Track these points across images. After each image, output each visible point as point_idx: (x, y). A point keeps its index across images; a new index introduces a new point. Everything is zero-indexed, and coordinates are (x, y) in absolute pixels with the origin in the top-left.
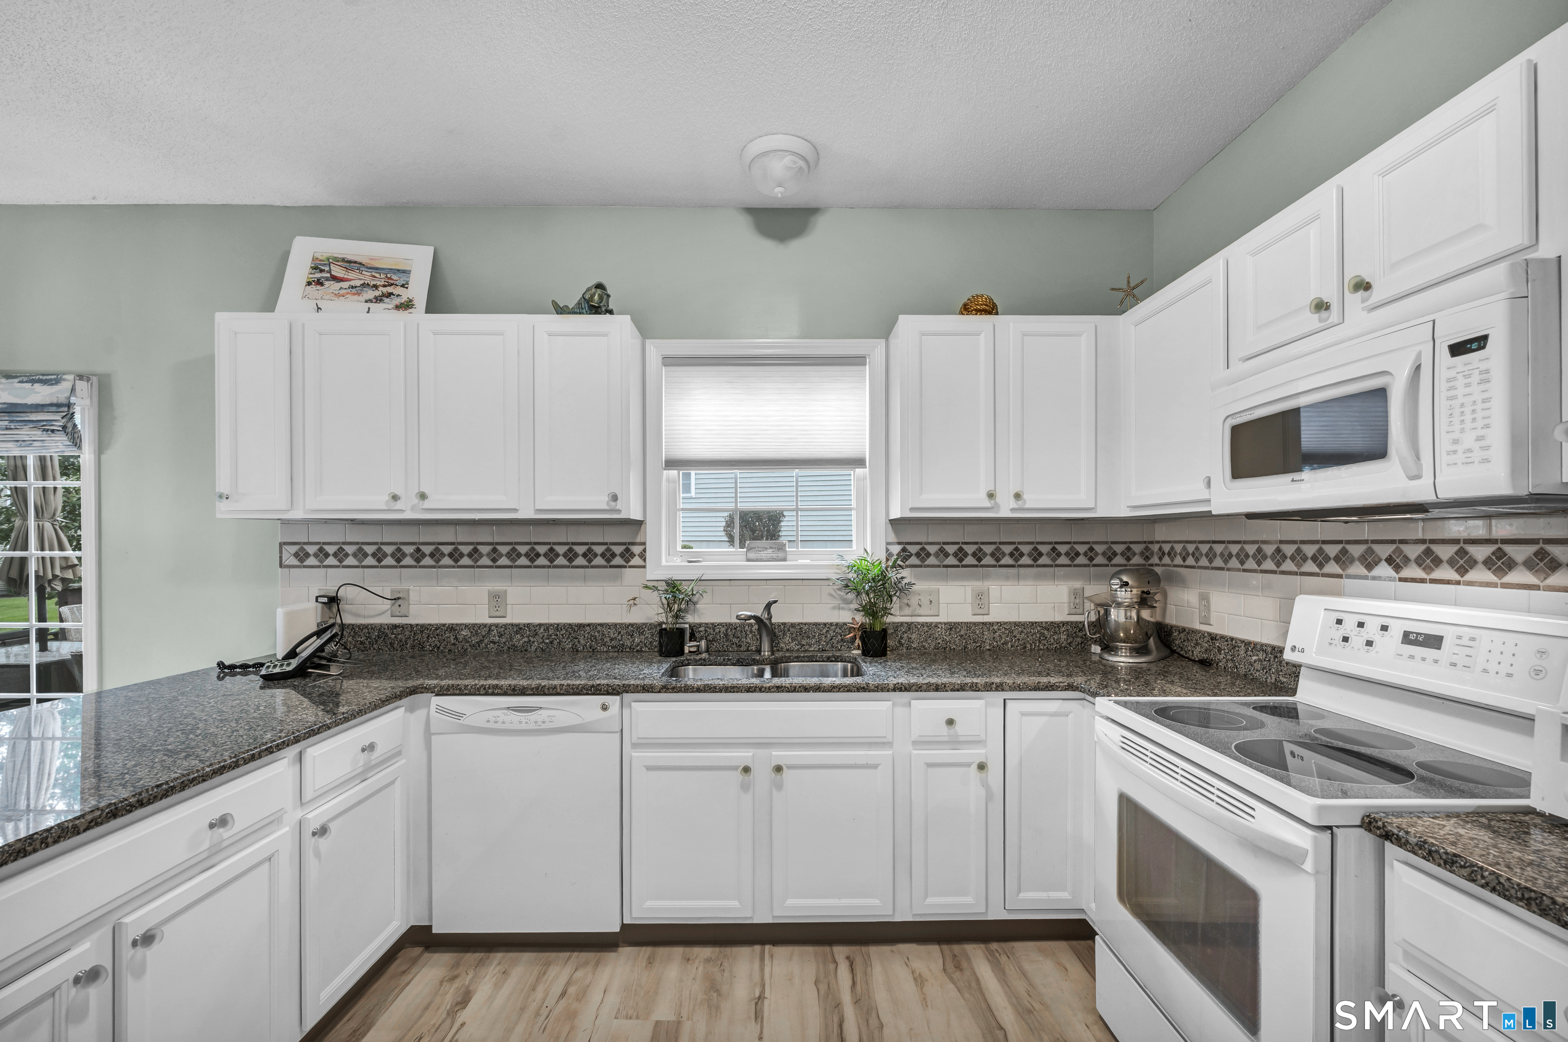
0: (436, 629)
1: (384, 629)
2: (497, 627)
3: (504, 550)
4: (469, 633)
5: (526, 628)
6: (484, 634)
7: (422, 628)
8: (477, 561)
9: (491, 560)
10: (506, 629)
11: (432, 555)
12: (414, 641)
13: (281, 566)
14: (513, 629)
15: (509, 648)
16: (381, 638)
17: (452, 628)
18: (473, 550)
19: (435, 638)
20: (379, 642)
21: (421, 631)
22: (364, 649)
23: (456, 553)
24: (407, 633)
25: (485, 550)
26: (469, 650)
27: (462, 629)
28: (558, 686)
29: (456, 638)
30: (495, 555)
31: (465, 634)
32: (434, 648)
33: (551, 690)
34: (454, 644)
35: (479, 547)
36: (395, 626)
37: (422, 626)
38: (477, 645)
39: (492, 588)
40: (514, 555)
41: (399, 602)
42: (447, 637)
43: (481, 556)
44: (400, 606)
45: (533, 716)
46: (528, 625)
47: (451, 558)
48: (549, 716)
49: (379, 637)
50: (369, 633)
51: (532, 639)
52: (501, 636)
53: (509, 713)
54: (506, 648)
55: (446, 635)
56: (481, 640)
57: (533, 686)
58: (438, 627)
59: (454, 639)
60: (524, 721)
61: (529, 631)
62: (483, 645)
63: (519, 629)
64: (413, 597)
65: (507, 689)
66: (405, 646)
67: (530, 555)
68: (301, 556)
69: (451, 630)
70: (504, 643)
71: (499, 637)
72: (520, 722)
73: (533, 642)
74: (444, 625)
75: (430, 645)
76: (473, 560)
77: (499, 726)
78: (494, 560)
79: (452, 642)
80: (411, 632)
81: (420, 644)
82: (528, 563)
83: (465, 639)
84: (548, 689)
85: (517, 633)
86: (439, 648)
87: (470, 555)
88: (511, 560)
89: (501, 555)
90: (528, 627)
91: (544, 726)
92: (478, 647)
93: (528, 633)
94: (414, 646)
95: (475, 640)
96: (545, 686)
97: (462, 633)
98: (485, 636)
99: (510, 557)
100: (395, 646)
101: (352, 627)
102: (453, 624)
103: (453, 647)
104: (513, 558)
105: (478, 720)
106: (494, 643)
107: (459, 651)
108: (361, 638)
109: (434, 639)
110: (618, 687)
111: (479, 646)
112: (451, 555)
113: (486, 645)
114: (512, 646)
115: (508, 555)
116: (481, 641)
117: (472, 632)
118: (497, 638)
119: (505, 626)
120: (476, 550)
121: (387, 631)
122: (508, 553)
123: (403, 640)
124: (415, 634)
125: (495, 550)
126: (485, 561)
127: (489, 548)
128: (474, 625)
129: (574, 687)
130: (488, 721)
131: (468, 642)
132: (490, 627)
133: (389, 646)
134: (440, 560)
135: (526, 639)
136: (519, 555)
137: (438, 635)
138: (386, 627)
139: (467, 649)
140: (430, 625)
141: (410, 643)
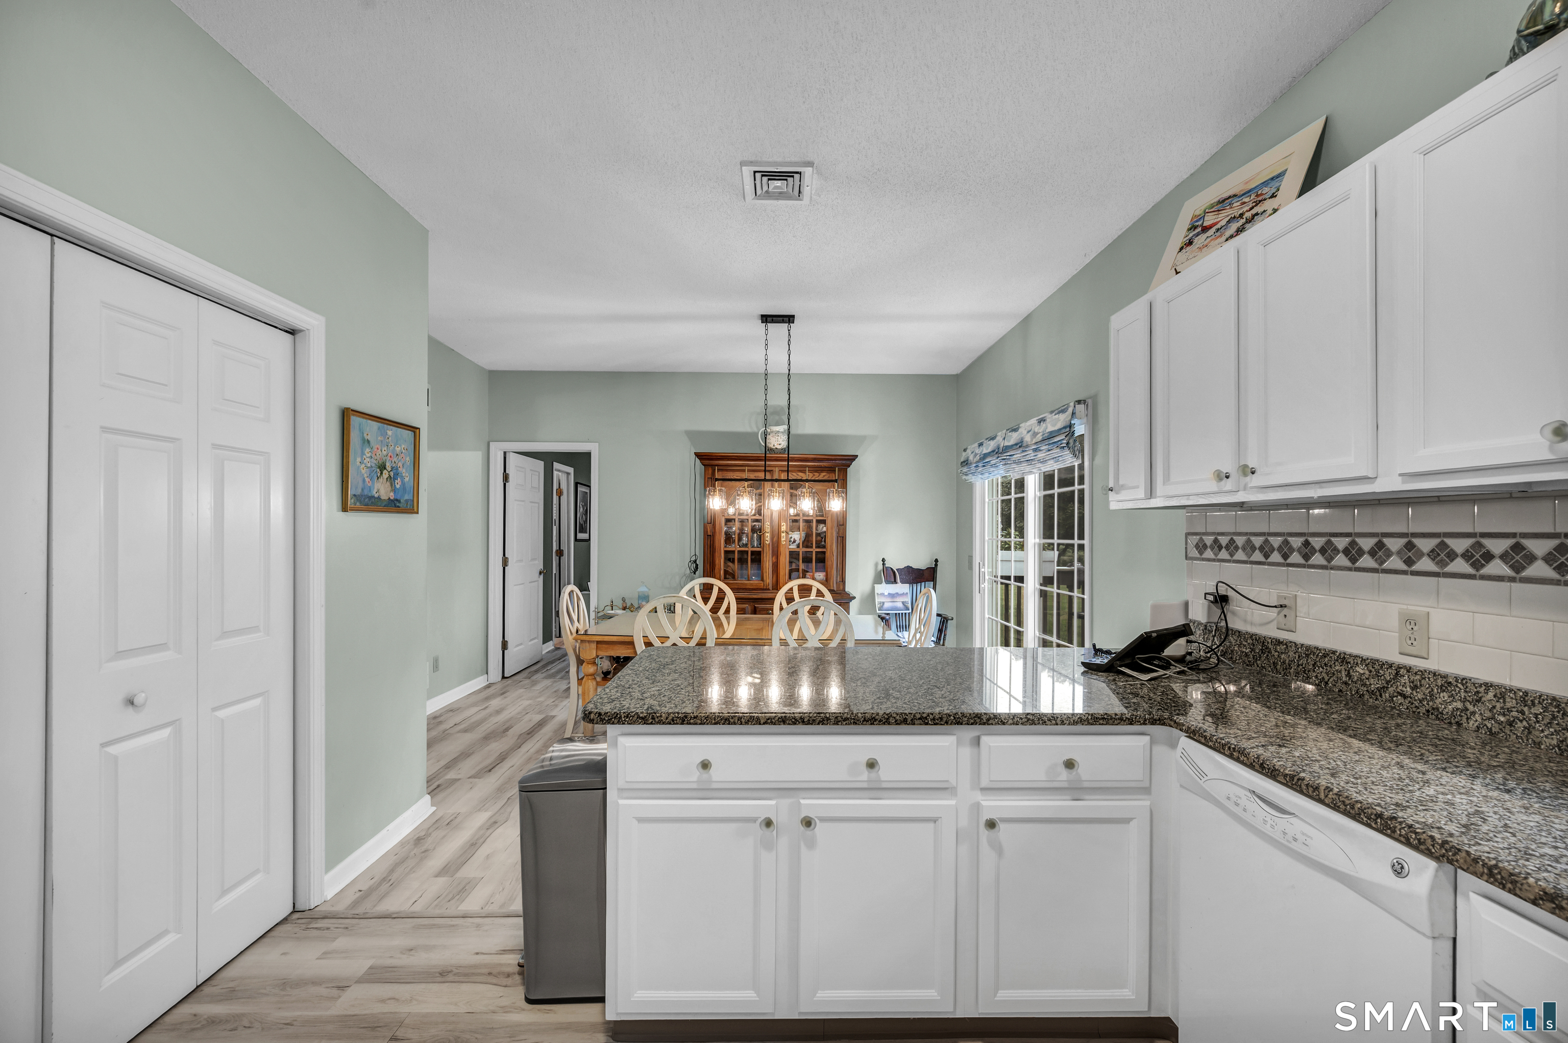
0: (1325, 656)
1: (1268, 643)
2: (1408, 671)
3: (1425, 545)
4: (1367, 672)
5: (1459, 685)
6: (1388, 679)
7: (1308, 650)
8: (1382, 563)
9: (1404, 562)
10: (1424, 678)
11: (1323, 551)
12: (1298, 667)
13: (1187, 558)
14: (1435, 680)
15: (1428, 711)
16: (1265, 653)
17: (1343, 659)
18: (1376, 545)
19: (1323, 668)
20: (1263, 659)
21: (1306, 655)
22: (1248, 663)
23: (1354, 549)
24: (1291, 654)
25: (1394, 544)
26: (1366, 697)
27: (1357, 663)
28: (1322, 788)
29: (1349, 675)
30: (1410, 554)
31: (1362, 672)
32: (1321, 682)
33: (1311, 789)
34: (1346, 683)
35: (1386, 540)
36: (1279, 642)
37: (1308, 648)
38: (1378, 693)
39: (1405, 607)
40: (1443, 554)
41: (1285, 611)
42: (1337, 671)
43: (1389, 554)
44: (1285, 616)
45: (1283, 822)
46: (1464, 681)
47: (1346, 556)
48: (1303, 834)
49: (1262, 652)
50: (1254, 645)
51: (1471, 708)
52: (1415, 688)
53: (1252, 799)
54: (1422, 710)
55: (1337, 668)
56: (1384, 687)
57: (1287, 772)
58: (1328, 654)
59: (1346, 676)
60: (1270, 822)
61: (1466, 692)
62: (1387, 695)
63: (1447, 683)
64: (1302, 609)
65: (1254, 761)
66: (1288, 670)
67: (1473, 556)
68: (1201, 547)
69: (1342, 662)
70: (1421, 701)
71: (1412, 689)
72: (1265, 822)
73: (1473, 713)
74: (1334, 652)
75: (1316, 677)
76: (1376, 560)
77: (1238, 810)
78: (1409, 562)
79: (1344, 679)
80: (1295, 653)
81: (1304, 672)
82: (1470, 570)
83: (1362, 680)
84: (1307, 785)
85: (1442, 689)
86: (1327, 683)
87: (1372, 553)
88: (1437, 563)
89: (1420, 555)
90: (1463, 685)
91: (1294, 846)
92: (1379, 697)
93: (1463, 694)
94: (1298, 673)
95: (1375, 684)
96: (1303, 779)
97: (1357, 669)
98: (1390, 681)
99: (1435, 557)
100: (1278, 667)
101: (1239, 633)
102: (1345, 654)
103: (1344, 687)
104: (1442, 560)
105: (1221, 790)
106: (1405, 697)
107: (1352, 695)
108: (1246, 649)
109: (1321, 669)
110: (1429, 842)
111: (1381, 696)
112: (1346, 552)
113: (1392, 697)
114: (1433, 709)
115: (1433, 555)
116: (1384, 689)
117: (1370, 671)
118: (1408, 689)
119: (1423, 673)
120: (1380, 545)
121: (1270, 646)
122: (1433, 551)
123: (1287, 662)
124: (1299, 657)
125: (1410, 546)
126: (1395, 562)
127: (1402, 541)
128: (1374, 661)
129: (1347, 802)
130: (1228, 798)
131: (1364, 685)
132: (1398, 670)
133: (1272, 667)
134: (1332, 559)
135: (1459, 705)
136: (1452, 556)
137: (1325, 665)
138: (1270, 641)
139: (1363, 695)
140: (1317, 649)
141: (1294, 666)
